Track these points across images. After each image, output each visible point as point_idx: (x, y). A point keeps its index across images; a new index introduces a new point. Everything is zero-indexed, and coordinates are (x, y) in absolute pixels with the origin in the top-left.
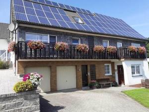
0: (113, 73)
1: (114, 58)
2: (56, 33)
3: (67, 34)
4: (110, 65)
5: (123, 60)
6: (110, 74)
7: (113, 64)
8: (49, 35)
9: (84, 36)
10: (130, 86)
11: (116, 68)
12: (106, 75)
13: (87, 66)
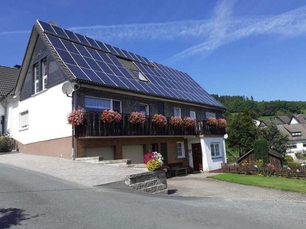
0: (187, 155)
1: (188, 134)
2: (121, 97)
3: (133, 99)
4: (182, 143)
5: (202, 136)
6: (183, 156)
7: (186, 141)
8: (112, 100)
9: (153, 101)
10: (210, 172)
11: (190, 148)
12: (179, 157)
13: (157, 144)
